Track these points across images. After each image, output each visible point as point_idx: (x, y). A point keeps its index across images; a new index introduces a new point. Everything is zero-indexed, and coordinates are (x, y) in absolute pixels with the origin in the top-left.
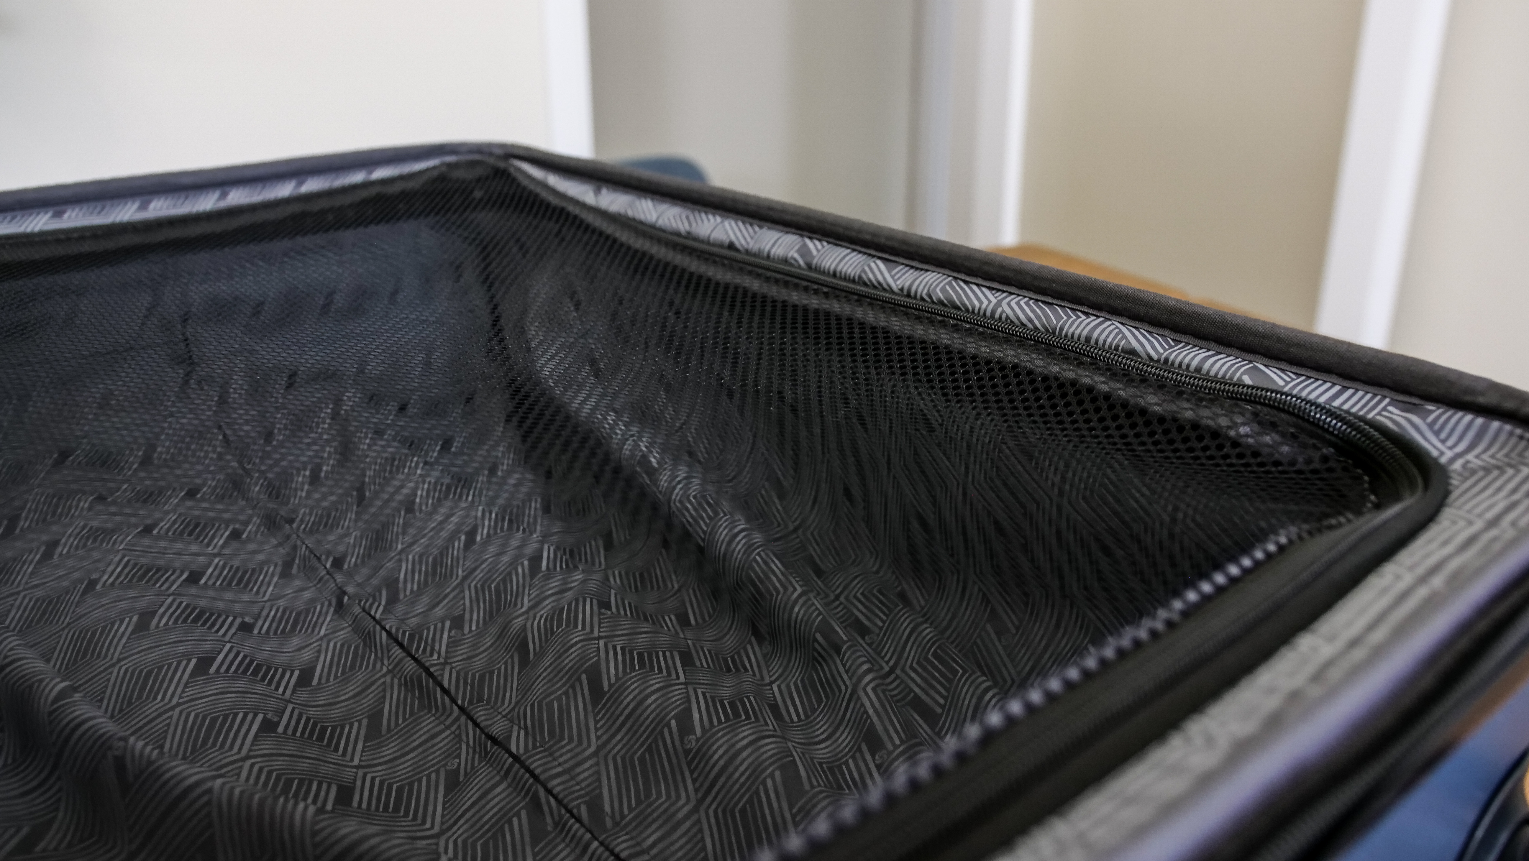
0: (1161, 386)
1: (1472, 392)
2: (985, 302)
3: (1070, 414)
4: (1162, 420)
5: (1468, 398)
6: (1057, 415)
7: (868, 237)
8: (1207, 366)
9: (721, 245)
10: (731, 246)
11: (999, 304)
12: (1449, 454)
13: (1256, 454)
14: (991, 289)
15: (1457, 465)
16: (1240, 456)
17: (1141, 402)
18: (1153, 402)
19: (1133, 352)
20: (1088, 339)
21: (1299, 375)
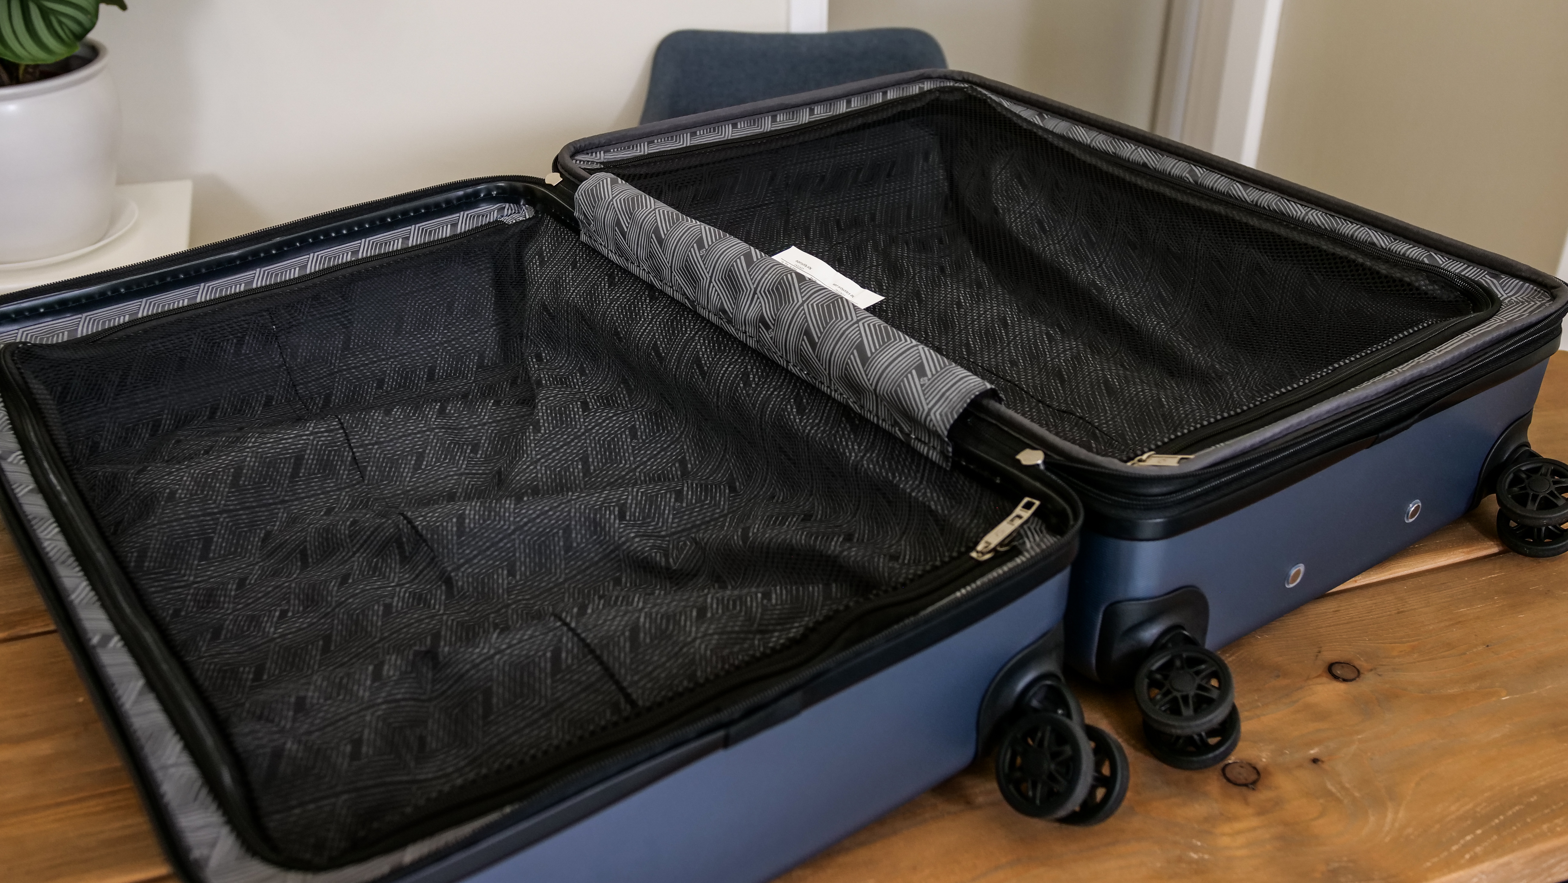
0: (1387, 261)
1: (1521, 270)
2: (1299, 213)
3: (1345, 272)
4: (1386, 277)
5: (1519, 273)
6: (1339, 272)
7: (1232, 170)
8: (1408, 253)
9: (1138, 164)
10: (1145, 165)
11: (1307, 214)
12: (1505, 296)
13: (1426, 293)
14: (1302, 205)
15: (1506, 301)
16: (1419, 294)
17: (1377, 268)
18: (1383, 269)
19: (1374, 244)
20: (1352, 236)
21: (1449, 259)
